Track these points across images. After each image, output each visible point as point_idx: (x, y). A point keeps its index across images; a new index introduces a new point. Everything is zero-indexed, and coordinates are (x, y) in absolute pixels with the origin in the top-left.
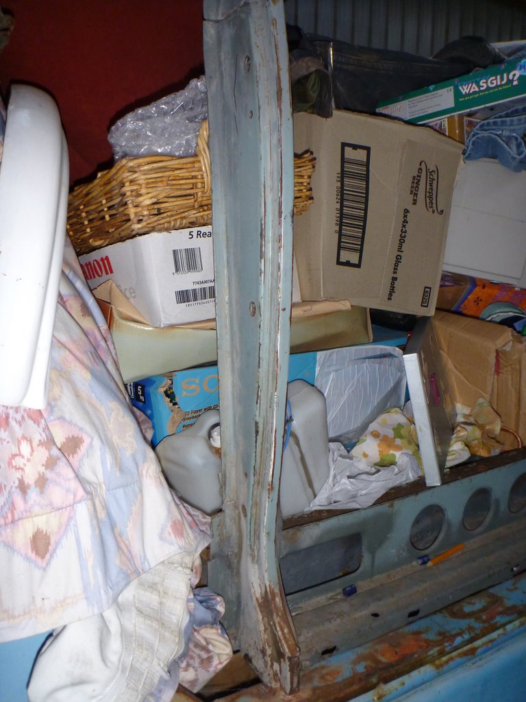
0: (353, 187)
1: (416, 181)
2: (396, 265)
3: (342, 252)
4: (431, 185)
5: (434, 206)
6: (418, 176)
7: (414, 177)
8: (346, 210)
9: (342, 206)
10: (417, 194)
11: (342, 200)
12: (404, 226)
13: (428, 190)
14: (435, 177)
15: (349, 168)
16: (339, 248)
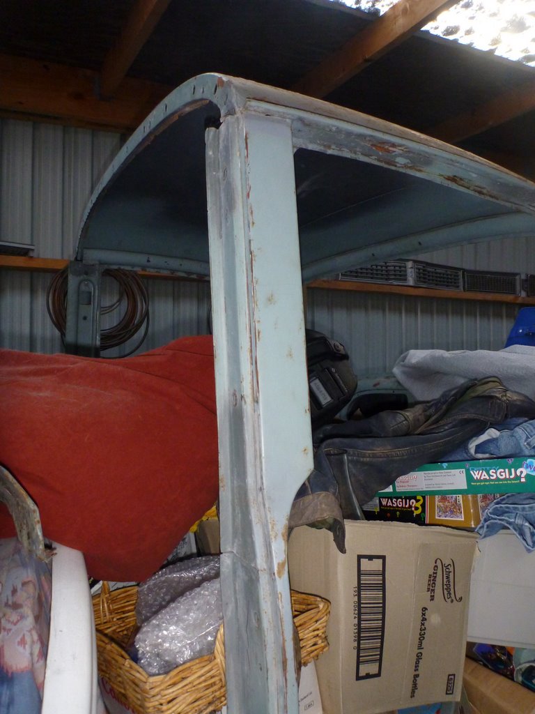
0: (370, 598)
1: (432, 579)
2: (417, 663)
3: (361, 667)
4: (448, 578)
5: (453, 595)
6: (434, 573)
7: (430, 575)
8: (364, 624)
9: (360, 620)
10: (434, 590)
11: (360, 614)
12: (423, 624)
13: (445, 583)
14: (451, 569)
15: (365, 580)
16: (358, 663)
